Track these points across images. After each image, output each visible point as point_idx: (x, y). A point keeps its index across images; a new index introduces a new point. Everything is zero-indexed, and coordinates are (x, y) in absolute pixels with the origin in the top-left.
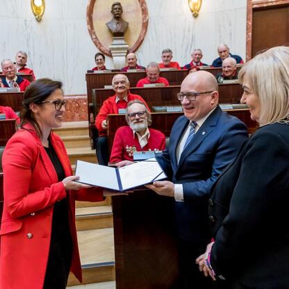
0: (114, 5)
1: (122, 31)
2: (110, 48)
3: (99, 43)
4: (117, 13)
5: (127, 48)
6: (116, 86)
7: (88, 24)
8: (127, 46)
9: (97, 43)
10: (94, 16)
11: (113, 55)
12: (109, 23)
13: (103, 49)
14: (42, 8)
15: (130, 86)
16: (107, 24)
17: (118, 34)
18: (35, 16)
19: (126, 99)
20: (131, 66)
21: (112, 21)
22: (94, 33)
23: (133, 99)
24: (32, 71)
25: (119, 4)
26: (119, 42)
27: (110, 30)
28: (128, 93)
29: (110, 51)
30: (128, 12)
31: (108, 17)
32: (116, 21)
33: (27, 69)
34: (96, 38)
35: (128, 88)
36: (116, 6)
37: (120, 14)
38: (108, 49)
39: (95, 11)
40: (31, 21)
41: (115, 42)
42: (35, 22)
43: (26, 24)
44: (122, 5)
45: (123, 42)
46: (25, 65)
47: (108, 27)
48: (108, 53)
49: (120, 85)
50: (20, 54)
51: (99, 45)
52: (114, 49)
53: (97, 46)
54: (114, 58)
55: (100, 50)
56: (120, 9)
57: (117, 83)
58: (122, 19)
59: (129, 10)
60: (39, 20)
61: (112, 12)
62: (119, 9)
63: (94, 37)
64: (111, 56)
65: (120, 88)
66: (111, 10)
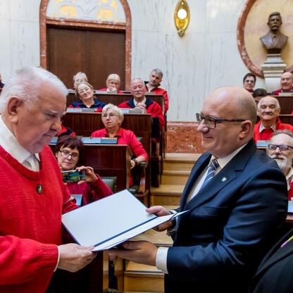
0: (271, 16)
1: (279, 47)
2: (263, 68)
3: (250, 61)
4: (275, 25)
5: (285, 67)
6: (263, 110)
7: (238, 39)
8: (284, 65)
9: (247, 62)
10: (246, 29)
11: (265, 75)
12: (264, 37)
13: (253, 68)
14: (187, 21)
15: (281, 113)
16: (261, 39)
17: (273, 51)
18: (178, 29)
19: (273, 127)
20: (284, 88)
21: (268, 35)
22: (245, 50)
23: (283, 128)
24: (165, 92)
25: (278, 14)
26: (274, 61)
27: (264, 46)
28: (277, 121)
29: (262, 72)
30: (289, 24)
31: (263, 30)
32: (273, 35)
33: (160, 89)
34: (247, 55)
35: (279, 115)
36: (274, 17)
37: (278, 27)
38: (260, 69)
39: (248, 23)
40: (173, 35)
41: (270, 60)
42: (177, 36)
43: (166, 39)
44: (282, 15)
45: (279, 60)
46: (159, 85)
47: (262, 42)
48: (259, 73)
49: (268, 110)
50: (154, 74)
51: (249, 64)
52: (266, 68)
53: (246, 64)
54: (266, 79)
55: (250, 70)
56: (279, 20)
57: (264, 107)
58: (280, 32)
59: (290, 21)
60: (182, 35)
61: (268, 24)
62: (277, 20)
63: (244, 54)
64: (262, 77)
65: (268, 113)
66: (267, 21)
